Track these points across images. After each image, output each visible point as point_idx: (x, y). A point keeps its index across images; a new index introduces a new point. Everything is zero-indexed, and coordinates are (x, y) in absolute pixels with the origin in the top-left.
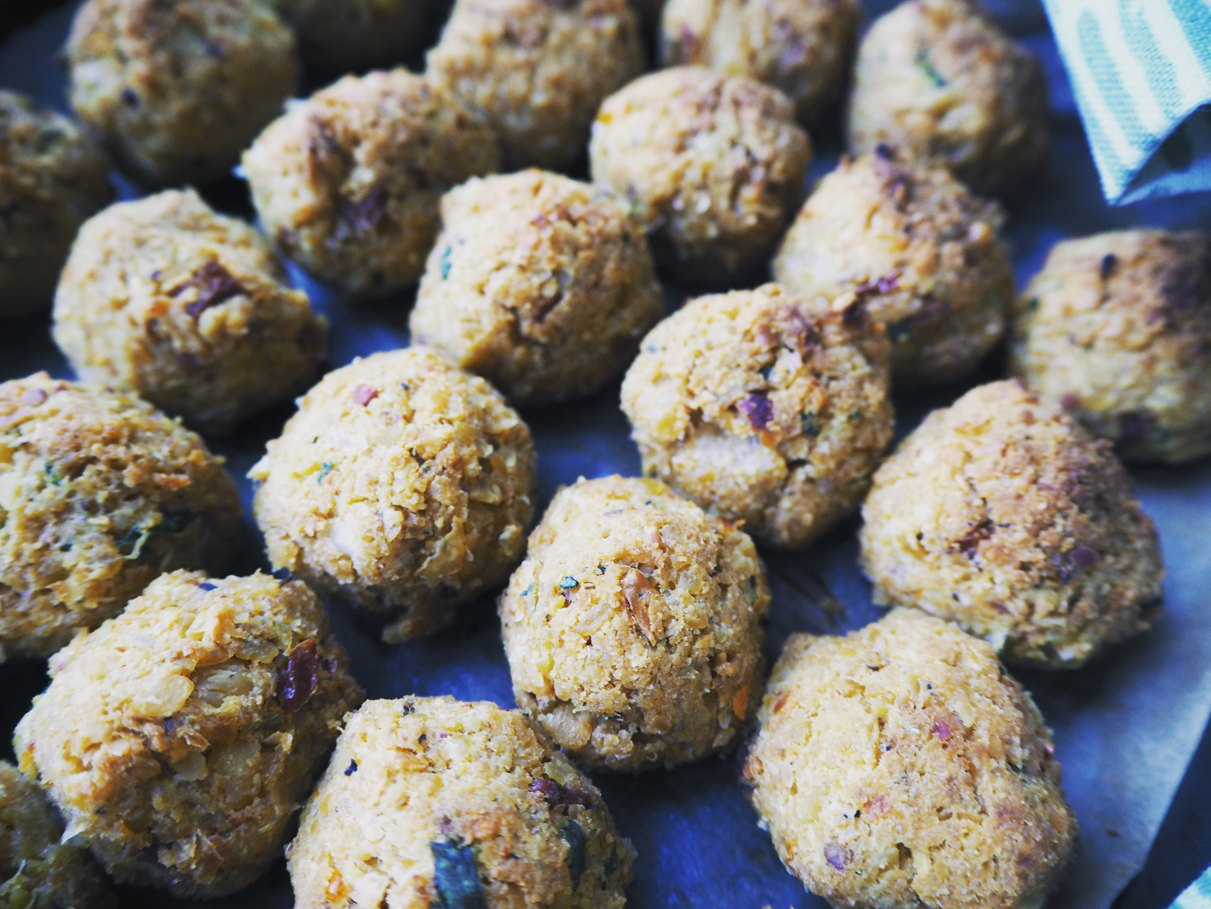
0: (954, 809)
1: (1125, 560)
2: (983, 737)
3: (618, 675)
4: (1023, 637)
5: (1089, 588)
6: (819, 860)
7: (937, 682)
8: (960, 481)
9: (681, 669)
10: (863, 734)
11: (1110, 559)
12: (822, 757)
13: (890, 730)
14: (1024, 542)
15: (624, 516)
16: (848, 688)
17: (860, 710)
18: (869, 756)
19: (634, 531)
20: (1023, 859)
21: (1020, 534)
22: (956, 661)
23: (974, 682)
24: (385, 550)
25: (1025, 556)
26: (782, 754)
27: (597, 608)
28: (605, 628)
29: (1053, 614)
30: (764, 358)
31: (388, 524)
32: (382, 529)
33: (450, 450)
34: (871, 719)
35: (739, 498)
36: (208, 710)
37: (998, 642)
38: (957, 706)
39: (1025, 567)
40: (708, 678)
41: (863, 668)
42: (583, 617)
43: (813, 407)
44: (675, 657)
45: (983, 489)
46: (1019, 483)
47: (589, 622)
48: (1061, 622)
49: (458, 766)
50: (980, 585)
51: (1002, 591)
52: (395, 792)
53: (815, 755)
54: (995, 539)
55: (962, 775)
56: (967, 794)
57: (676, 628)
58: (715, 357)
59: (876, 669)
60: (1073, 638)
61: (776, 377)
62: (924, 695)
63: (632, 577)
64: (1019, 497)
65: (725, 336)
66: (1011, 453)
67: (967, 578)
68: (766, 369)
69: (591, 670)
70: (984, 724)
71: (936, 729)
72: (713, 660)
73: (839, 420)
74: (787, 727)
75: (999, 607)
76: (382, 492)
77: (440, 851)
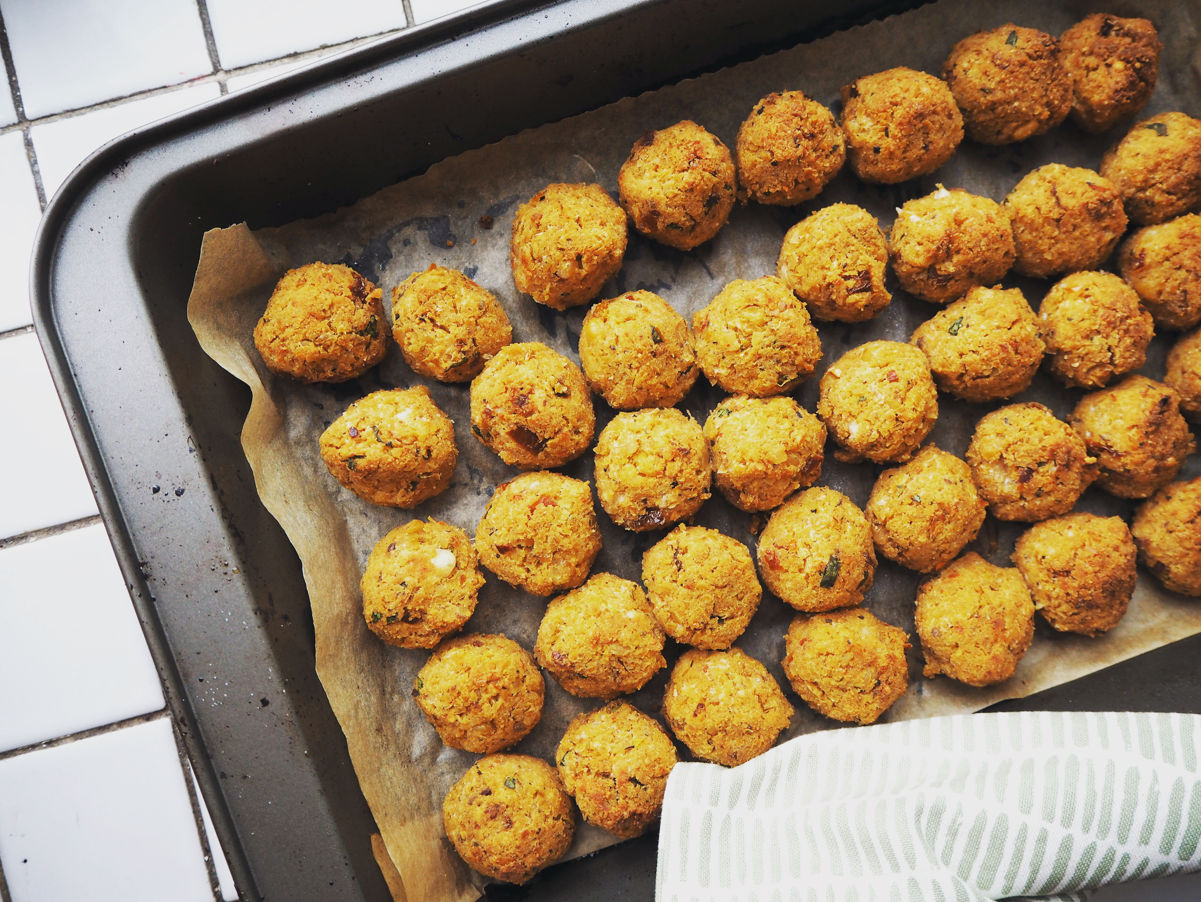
0: (981, 647)
1: (1104, 614)
2: (1007, 634)
3: (912, 538)
4: (1049, 611)
5: (1083, 614)
6: (929, 629)
7: (1008, 609)
8: (1073, 552)
9: (933, 549)
10: (972, 608)
11: (1099, 611)
12: (954, 604)
13: (982, 611)
14: (1074, 588)
15: (951, 487)
16: (978, 589)
17: (977, 599)
18: (969, 615)
19: (951, 496)
20: (989, 673)
21: (1076, 584)
22: (1019, 606)
23: (1019, 616)
24: (865, 443)
25: (1071, 592)
26: (942, 592)
27: (922, 515)
28: (919, 523)
29: (1064, 613)
30: (1042, 460)
31: (872, 436)
32: (869, 436)
33: (910, 423)
34: (978, 604)
35: (994, 495)
36: (786, 468)
37: (1039, 606)
38: (1007, 620)
39: (1068, 594)
40: (938, 555)
41: (987, 586)
42: (915, 514)
43: (1046, 490)
44: (933, 545)
45: (1078, 561)
46: (1090, 569)
47: (915, 518)
48: (1065, 617)
49: (848, 535)
50: (1049, 587)
51: (1054, 594)
52: (827, 531)
53: (952, 601)
54: (1066, 579)
55: (992, 639)
56: (988, 646)
57: (941, 537)
58: (1026, 447)
59: (992, 589)
60: (1064, 623)
61: (1041, 470)
62: (1000, 610)
63: (940, 513)
64: (1086, 573)
65: (1036, 441)
66: (1097, 558)
67: (1047, 582)
68: (1041, 464)
69: (904, 531)
70: (1011, 631)
71: (995, 622)
72: (944, 552)
73: (1051, 499)
74: (950, 585)
75: (1049, 598)
76: (878, 423)
77: (831, 559)
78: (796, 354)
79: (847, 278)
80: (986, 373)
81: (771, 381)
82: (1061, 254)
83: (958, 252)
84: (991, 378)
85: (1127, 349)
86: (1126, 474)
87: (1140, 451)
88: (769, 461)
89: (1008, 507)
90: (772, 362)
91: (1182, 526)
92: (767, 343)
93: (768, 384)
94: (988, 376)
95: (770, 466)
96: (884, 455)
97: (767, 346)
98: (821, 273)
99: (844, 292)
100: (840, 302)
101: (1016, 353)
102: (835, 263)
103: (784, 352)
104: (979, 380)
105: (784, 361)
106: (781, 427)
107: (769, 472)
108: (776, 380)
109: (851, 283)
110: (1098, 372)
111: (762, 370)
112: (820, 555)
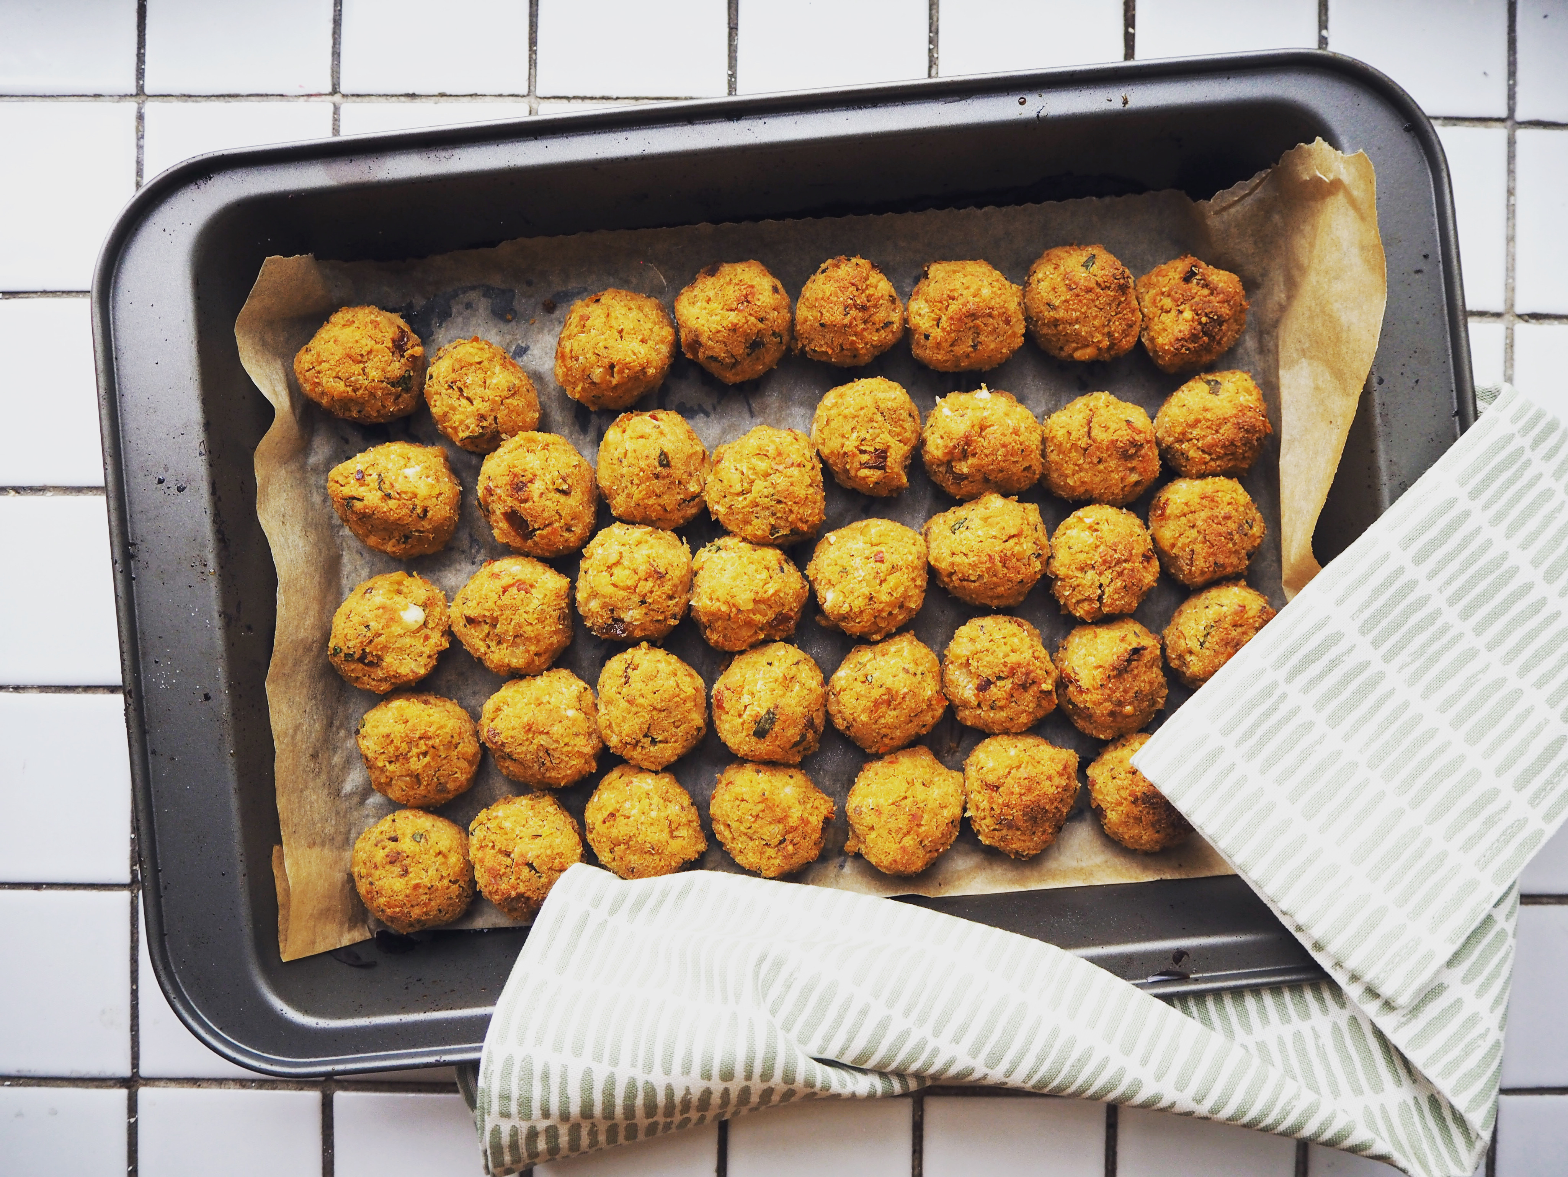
0: (893, 834)
1: (1025, 838)
2: (923, 829)
3: (855, 715)
4: (975, 821)
5: (1004, 832)
6: (854, 806)
7: (929, 806)
8: (1008, 770)
9: (873, 730)
10: (896, 795)
11: (1019, 833)
12: (882, 788)
13: (903, 803)
14: (999, 804)
15: (906, 676)
16: (910, 780)
17: (904, 789)
18: (891, 801)
19: (903, 685)
20: (895, 861)
21: (1000, 801)
22: (942, 807)
23: (939, 816)
24: (836, 613)
25: (995, 807)
26: (877, 774)
27: (868, 695)
28: (864, 702)
29: (988, 826)
30: (1002, 675)
31: (843, 608)
32: (840, 607)
33: (882, 605)
34: (903, 794)
35: (955, 696)
36: (751, 615)
37: (967, 815)
38: (926, 816)
39: (992, 809)
40: (879, 738)
41: (920, 781)
42: (862, 693)
43: (999, 704)
44: (874, 726)
45: (1009, 779)
46: (1017, 790)
47: (862, 696)
48: (987, 830)
49: (793, 694)
50: (979, 798)
51: (982, 806)
52: (773, 685)
53: (882, 785)
54: (994, 794)
55: (905, 831)
56: (900, 835)
57: (883, 721)
58: (990, 658)
59: (924, 785)
60: (987, 837)
61: (999, 683)
62: (922, 805)
63: (885, 697)
64: (1012, 793)
65: (1001, 655)
66: (1026, 781)
67: (979, 792)
68: (999, 678)
69: (850, 706)
70: (927, 828)
71: (913, 815)
72: (885, 736)
73: (1003, 714)
74: (886, 770)
75: (978, 808)
76: (851, 598)
77: (768, 712)
78: (791, 511)
79: (863, 452)
80: (972, 578)
81: (763, 530)
82: (1083, 483)
83: (974, 455)
84: (977, 584)
85: (1116, 591)
86: (1086, 711)
87: (1099, 692)
88: (734, 605)
89: (967, 713)
90: (767, 513)
91: (1123, 775)
92: (766, 494)
93: (759, 533)
94: (974, 581)
95: (734, 609)
96: (854, 630)
97: (766, 497)
98: (840, 440)
99: (856, 465)
100: (852, 473)
101: (1004, 566)
102: (855, 435)
103: (780, 506)
104: (965, 583)
105: (779, 515)
106: (758, 576)
107: (732, 615)
108: (767, 531)
109: (865, 458)
110: (1086, 606)
111: (757, 518)
112: (759, 706)
